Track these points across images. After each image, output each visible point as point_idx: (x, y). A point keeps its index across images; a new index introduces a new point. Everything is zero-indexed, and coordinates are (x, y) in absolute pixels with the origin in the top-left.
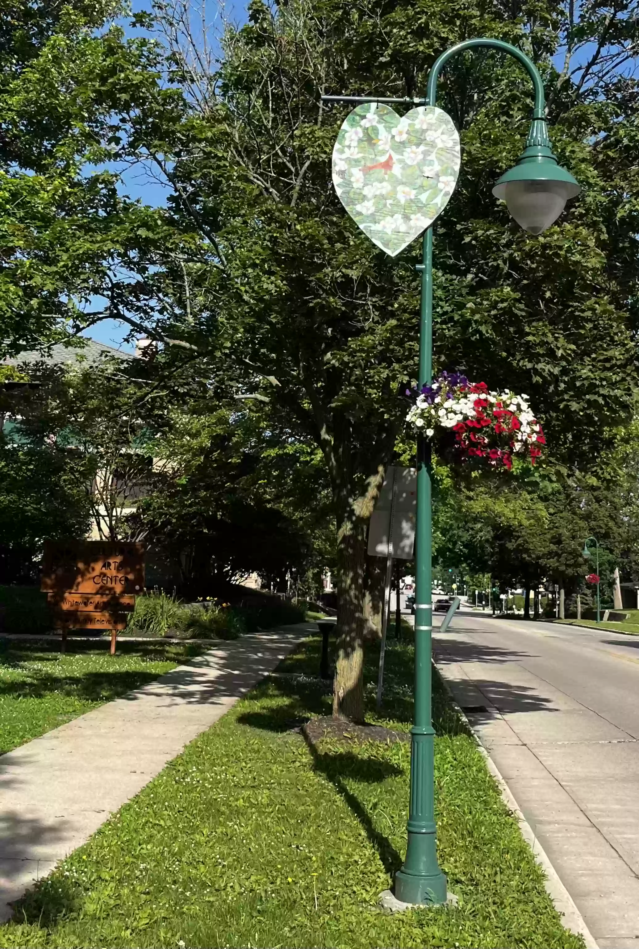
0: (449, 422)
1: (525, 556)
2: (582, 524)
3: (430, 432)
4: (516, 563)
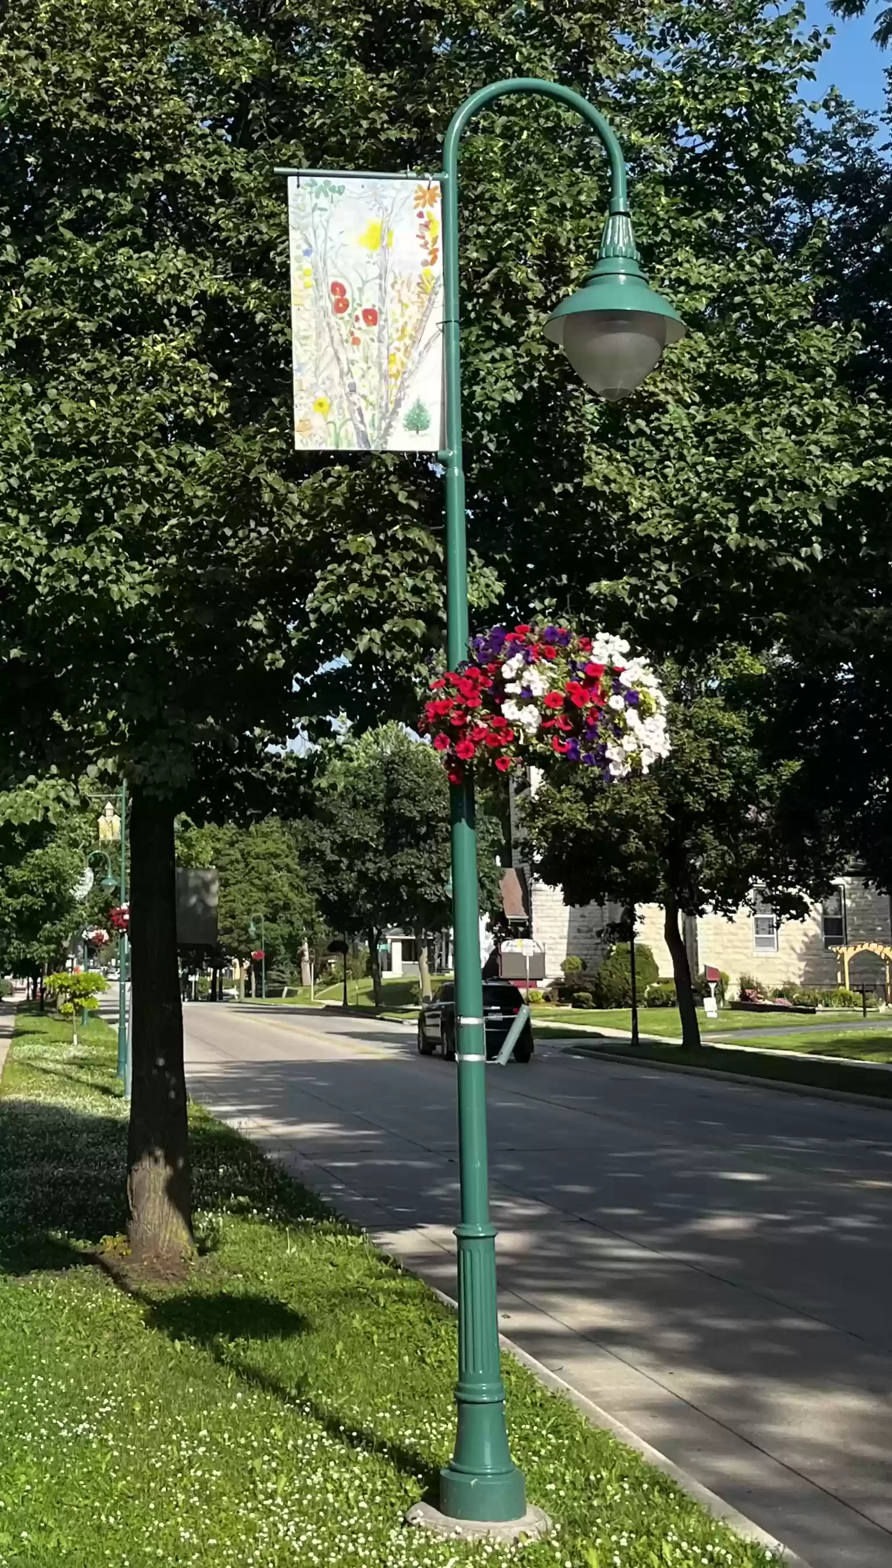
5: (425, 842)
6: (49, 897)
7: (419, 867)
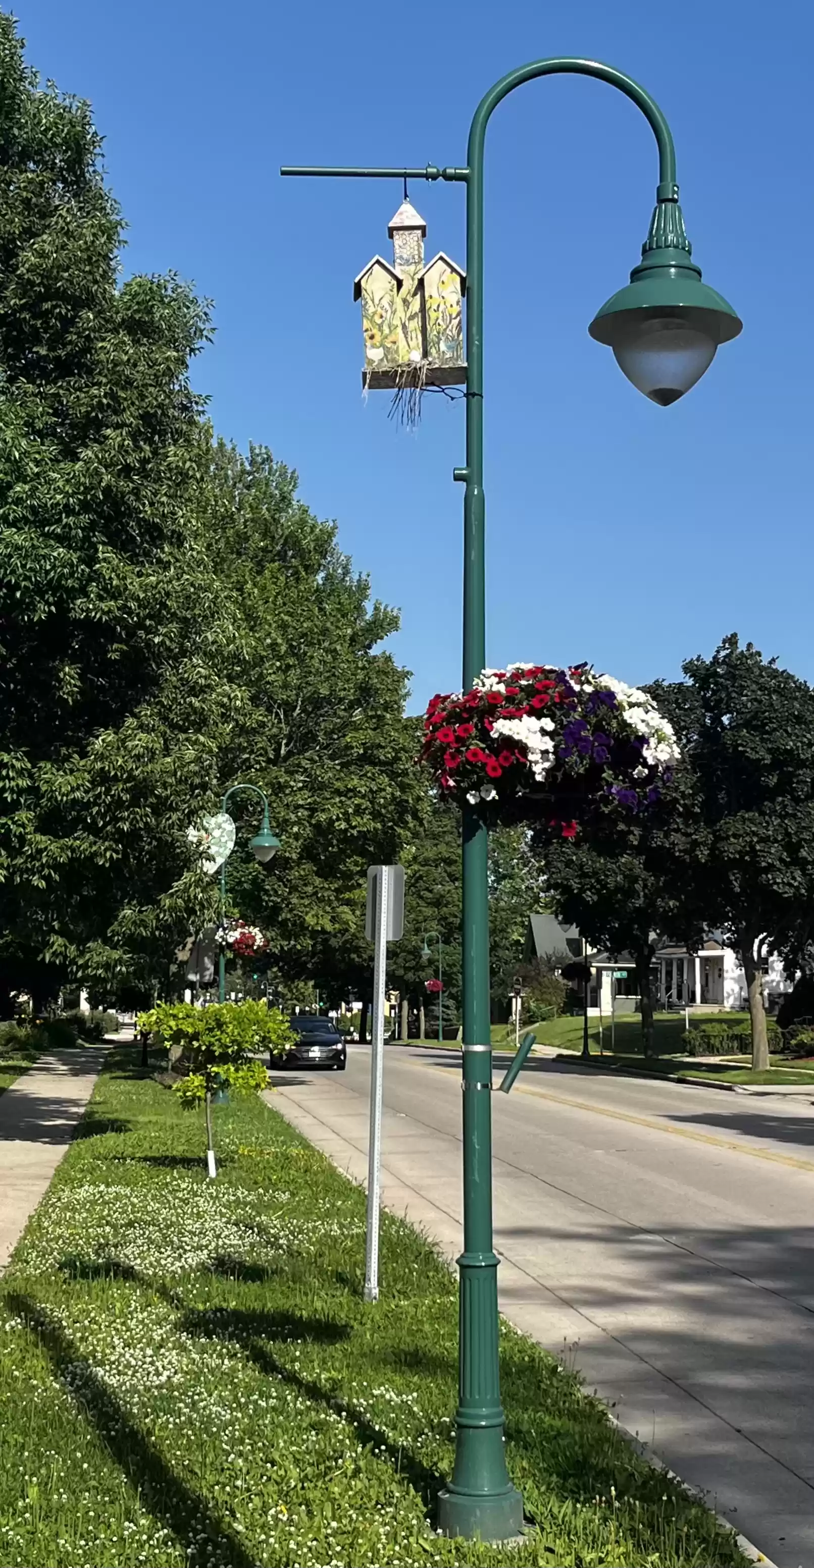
0: (231, 940)
1: (354, 956)
2: (428, 911)
3: (224, 943)
4: (342, 966)
5: (773, 801)
6: (130, 839)
7: (764, 840)
